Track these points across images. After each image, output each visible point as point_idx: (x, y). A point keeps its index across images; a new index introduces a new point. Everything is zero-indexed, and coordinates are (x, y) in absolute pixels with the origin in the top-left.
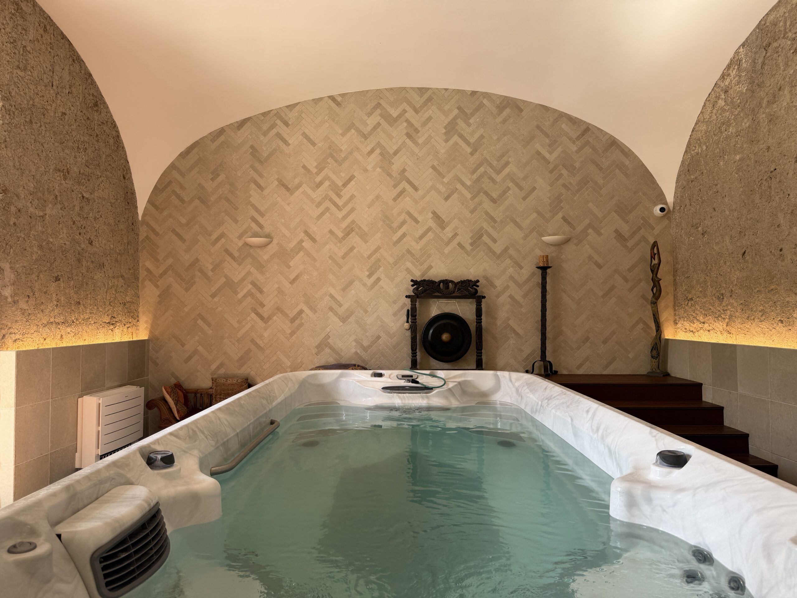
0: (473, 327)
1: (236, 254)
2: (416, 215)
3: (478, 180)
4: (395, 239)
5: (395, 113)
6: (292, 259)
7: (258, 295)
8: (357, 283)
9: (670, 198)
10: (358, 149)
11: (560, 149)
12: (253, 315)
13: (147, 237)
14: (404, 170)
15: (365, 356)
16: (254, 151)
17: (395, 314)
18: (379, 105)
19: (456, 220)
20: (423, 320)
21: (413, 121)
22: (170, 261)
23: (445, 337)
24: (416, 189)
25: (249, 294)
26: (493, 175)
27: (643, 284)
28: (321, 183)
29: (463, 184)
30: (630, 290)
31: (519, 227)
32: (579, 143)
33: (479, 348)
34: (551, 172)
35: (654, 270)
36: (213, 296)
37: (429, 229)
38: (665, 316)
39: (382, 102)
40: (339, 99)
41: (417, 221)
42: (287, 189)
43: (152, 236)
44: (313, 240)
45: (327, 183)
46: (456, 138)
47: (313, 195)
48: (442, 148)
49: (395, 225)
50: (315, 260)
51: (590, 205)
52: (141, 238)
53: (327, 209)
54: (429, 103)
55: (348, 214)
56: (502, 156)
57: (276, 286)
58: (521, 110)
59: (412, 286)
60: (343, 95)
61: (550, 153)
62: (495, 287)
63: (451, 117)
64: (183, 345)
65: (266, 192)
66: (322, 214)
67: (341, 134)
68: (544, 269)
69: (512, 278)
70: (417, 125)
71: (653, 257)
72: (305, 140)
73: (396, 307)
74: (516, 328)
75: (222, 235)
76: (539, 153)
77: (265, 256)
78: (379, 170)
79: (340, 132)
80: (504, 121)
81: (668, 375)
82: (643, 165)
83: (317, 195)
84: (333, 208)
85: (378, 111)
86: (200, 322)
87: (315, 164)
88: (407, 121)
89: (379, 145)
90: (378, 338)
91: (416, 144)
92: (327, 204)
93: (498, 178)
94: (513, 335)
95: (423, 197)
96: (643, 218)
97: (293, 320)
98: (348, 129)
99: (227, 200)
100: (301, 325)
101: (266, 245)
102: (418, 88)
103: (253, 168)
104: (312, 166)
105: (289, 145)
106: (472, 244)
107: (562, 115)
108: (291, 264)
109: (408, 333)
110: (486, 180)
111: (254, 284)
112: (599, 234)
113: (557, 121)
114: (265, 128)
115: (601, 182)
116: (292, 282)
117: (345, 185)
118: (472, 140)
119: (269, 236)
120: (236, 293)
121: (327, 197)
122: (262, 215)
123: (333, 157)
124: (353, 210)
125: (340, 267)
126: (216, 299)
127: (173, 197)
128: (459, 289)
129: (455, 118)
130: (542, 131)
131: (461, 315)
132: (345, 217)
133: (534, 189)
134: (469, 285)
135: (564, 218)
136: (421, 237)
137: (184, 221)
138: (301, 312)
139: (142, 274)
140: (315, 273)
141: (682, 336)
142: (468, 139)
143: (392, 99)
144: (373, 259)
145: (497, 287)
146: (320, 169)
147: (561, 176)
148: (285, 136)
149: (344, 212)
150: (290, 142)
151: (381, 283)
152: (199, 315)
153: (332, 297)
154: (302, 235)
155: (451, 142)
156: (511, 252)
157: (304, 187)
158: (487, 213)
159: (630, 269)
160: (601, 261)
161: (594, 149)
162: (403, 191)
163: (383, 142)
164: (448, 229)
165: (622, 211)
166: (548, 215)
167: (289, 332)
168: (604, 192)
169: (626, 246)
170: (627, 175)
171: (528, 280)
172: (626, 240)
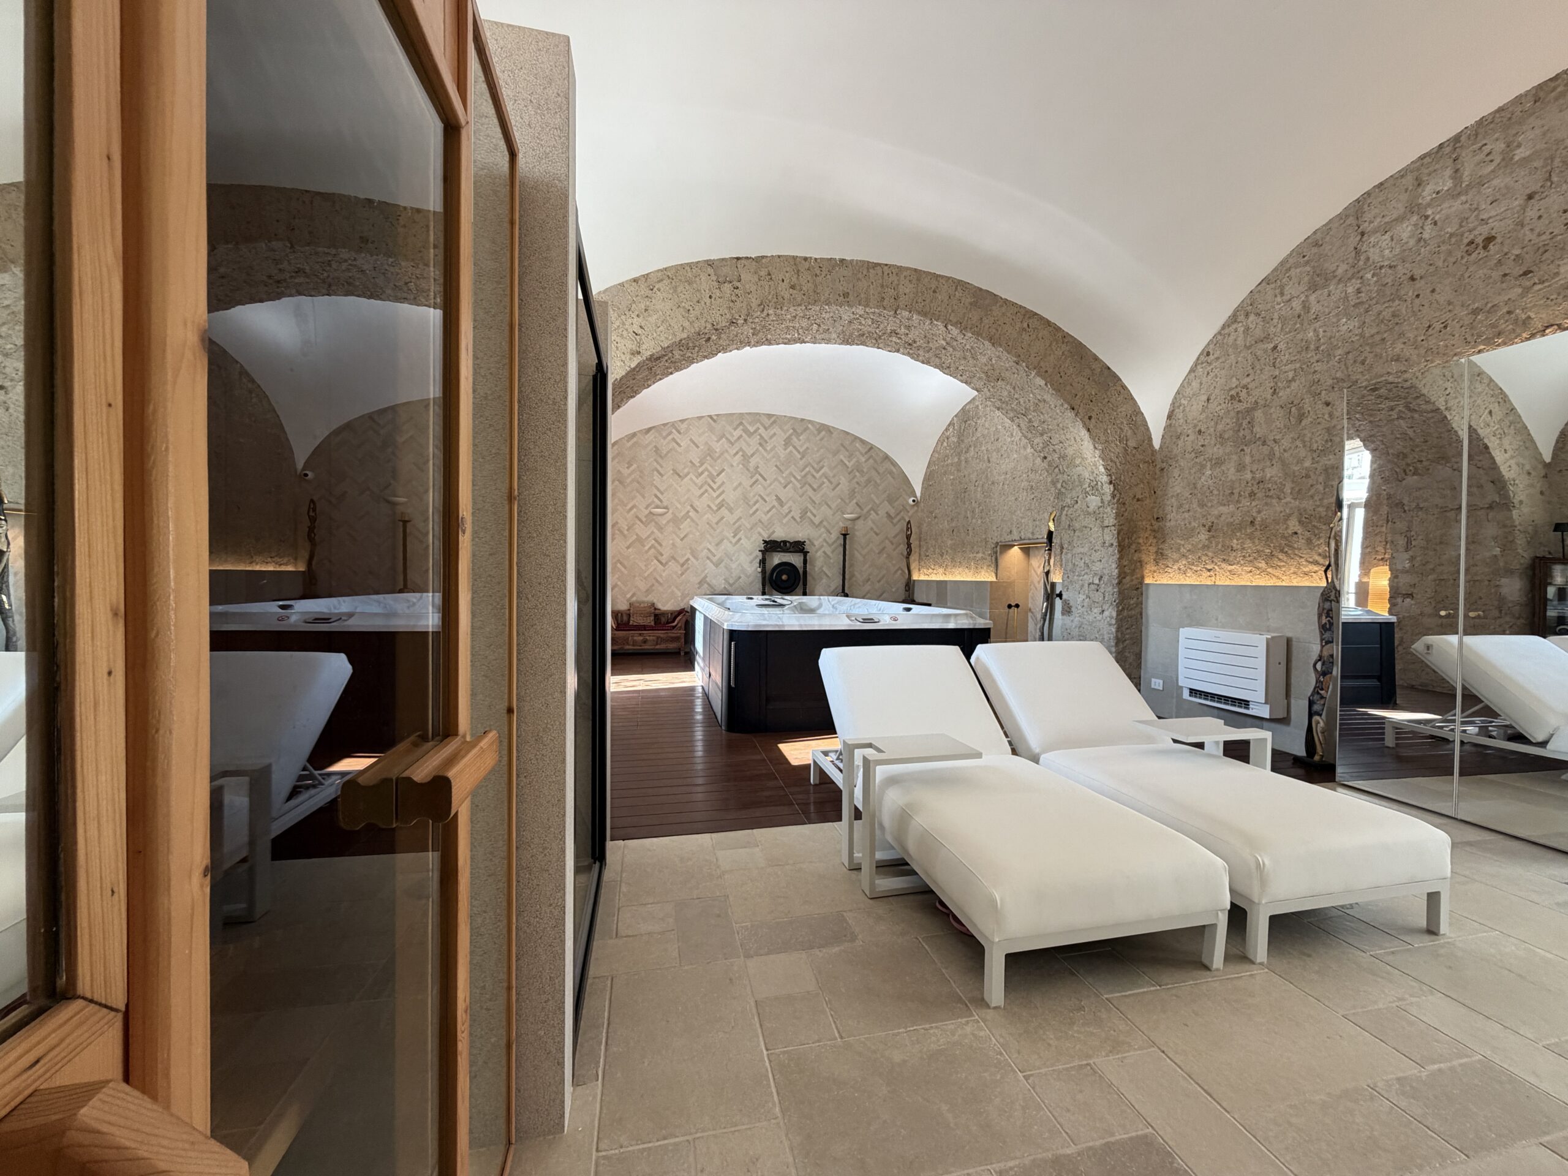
0: (801, 571)
1: (644, 520)
2: (765, 497)
3: (805, 476)
4: (751, 512)
5: (752, 429)
6: (682, 524)
7: (659, 548)
8: (725, 541)
9: (918, 494)
10: (727, 451)
11: (855, 460)
12: (655, 561)
14: (758, 467)
16: (657, 450)
17: (751, 562)
18: (741, 423)
19: (790, 501)
20: (770, 566)
21: (764, 435)
23: (784, 577)
24: (765, 480)
25: (652, 546)
26: (815, 474)
27: (902, 546)
28: (702, 473)
29: (795, 477)
30: (894, 550)
31: (830, 508)
32: (866, 456)
33: (805, 584)
34: (850, 473)
35: (908, 537)
36: (628, 548)
37: (774, 507)
38: (914, 565)
39: (744, 421)
40: (715, 418)
41: (765, 501)
42: (679, 475)
44: (697, 511)
45: (706, 473)
46: (791, 448)
47: (697, 481)
48: (782, 453)
49: (751, 503)
50: (697, 525)
51: (872, 495)
53: (706, 491)
54: (774, 424)
55: (720, 495)
56: (820, 461)
57: (671, 541)
58: (832, 433)
59: (763, 543)
60: (717, 415)
61: (849, 462)
62: (814, 546)
63: (788, 434)
65: (665, 478)
66: (703, 494)
67: (716, 441)
68: (845, 535)
69: (825, 540)
70: (766, 438)
71: (907, 530)
72: (691, 443)
73: (752, 557)
74: (827, 572)
75: (634, 506)
76: (842, 461)
77: (663, 521)
78: (741, 466)
79: (716, 439)
80: (821, 439)
81: (914, 601)
82: (903, 472)
83: (699, 481)
84: (710, 490)
85: (741, 427)
86: (619, 565)
87: (699, 460)
88: (760, 435)
89: (741, 449)
90: (740, 578)
91: (765, 450)
92: (706, 487)
93: (818, 475)
94: (826, 576)
95: (771, 484)
96: (903, 505)
97: (682, 565)
98: (721, 438)
99: (638, 482)
100: (688, 568)
101: (666, 513)
102: (767, 414)
103: (655, 460)
104: (696, 461)
105: (681, 446)
106: (801, 518)
107: (856, 438)
108: (682, 527)
109: (760, 575)
110: (809, 476)
111: (655, 539)
112: (877, 514)
113: (853, 442)
114: (664, 434)
115: (878, 481)
116: (682, 540)
117: (718, 475)
118: (801, 450)
119: (666, 508)
120: (643, 546)
121: (706, 482)
122: (662, 493)
123: (711, 456)
124: (723, 492)
125: (715, 530)
126: (630, 550)
128: (793, 547)
129: (791, 435)
130: (844, 447)
131: (794, 563)
132: (718, 497)
133: (839, 484)
134: (799, 544)
135: (857, 503)
136: (768, 512)
138: (688, 560)
140: (698, 534)
141: (922, 578)
142: (799, 449)
143: (750, 420)
144: (737, 525)
145: (816, 546)
146: (702, 464)
147: (855, 476)
148: (678, 440)
149: (718, 492)
150: (681, 444)
151: (742, 541)
152: (619, 560)
153: (708, 549)
154: (689, 507)
155: (788, 450)
157: (691, 475)
158: (810, 498)
159: (895, 537)
160: (878, 531)
161: (875, 461)
162: (757, 481)
163: (744, 448)
164: (785, 507)
165: (891, 500)
166: (847, 501)
167: (680, 572)
168: (880, 488)
169: (893, 523)
170: (894, 478)
171: (835, 542)
172: (893, 519)
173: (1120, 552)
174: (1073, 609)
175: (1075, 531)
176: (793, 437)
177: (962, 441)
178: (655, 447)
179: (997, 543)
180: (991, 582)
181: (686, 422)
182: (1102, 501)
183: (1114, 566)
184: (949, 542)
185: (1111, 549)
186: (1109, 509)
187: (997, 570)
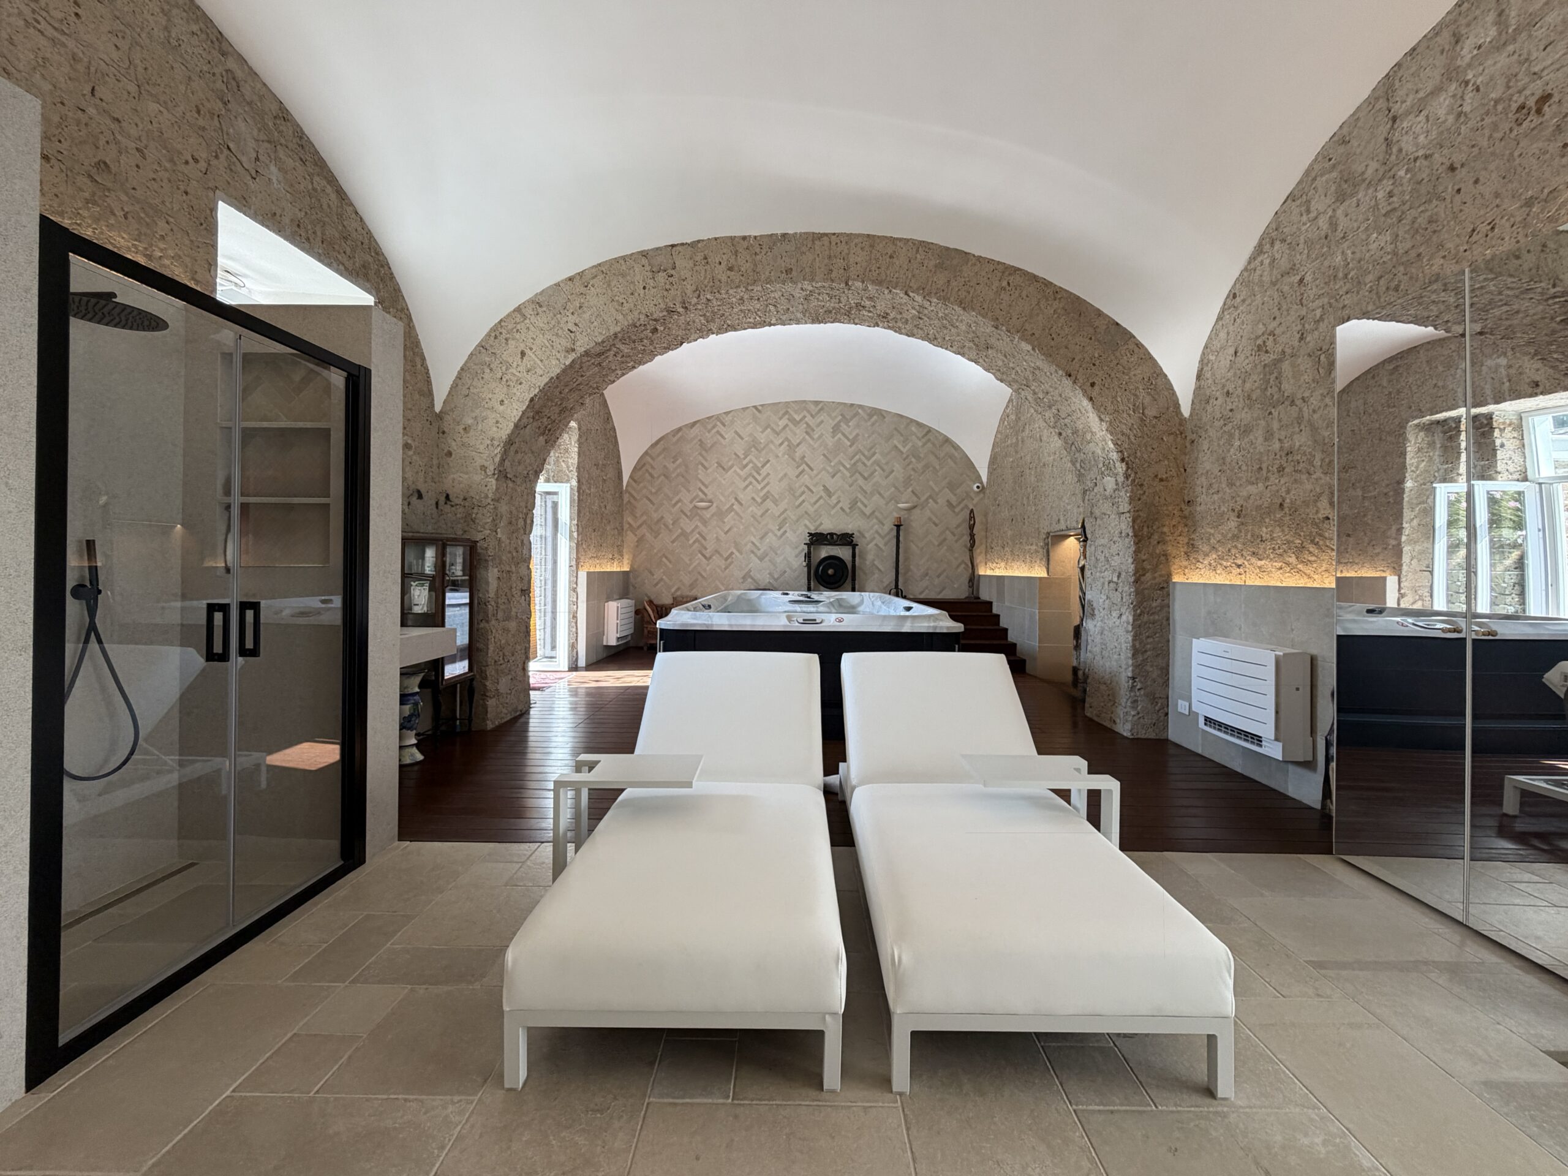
0: (849, 566)
1: (689, 514)
2: (812, 488)
3: (855, 464)
4: (797, 503)
5: (798, 418)
6: (726, 517)
7: (703, 541)
8: (770, 534)
9: (984, 479)
10: (772, 442)
11: (910, 444)
12: (700, 555)
13: (629, 502)
14: (804, 457)
15: (775, 584)
16: (701, 443)
17: (796, 556)
18: (787, 413)
19: (839, 491)
20: (815, 561)
21: (810, 423)
22: (645, 518)
23: (831, 572)
24: (812, 469)
25: (697, 541)
26: (866, 461)
27: (964, 538)
28: (746, 465)
29: (844, 466)
30: (956, 541)
31: (883, 497)
32: (924, 440)
33: (854, 580)
34: (904, 460)
35: (972, 527)
36: (673, 542)
37: (821, 497)
38: (979, 559)
39: (789, 410)
40: (760, 408)
41: (812, 492)
42: (724, 469)
43: (632, 501)
44: (741, 504)
45: (751, 465)
46: (840, 435)
47: (741, 473)
49: (797, 494)
50: (742, 518)
51: (931, 483)
52: (625, 502)
53: (751, 483)
54: (822, 412)
55: (765, 487)
56: (871, 448)
57: (715, 535)
58: (884, 417)
59: (809, 536)
60: (762, 405)
61: (904, 447)
62: (865, 538)
63: (836, 421)
64: (653, 575)
65: (709, 471)
66: (747, 486)
67: (761, 432)
68: (898, 526)
69: (877, 532)
70: (813, 426)
71: (970, 520)
72: (736, 436)
73: (797, 551)
74: (880, 567)
75: (679, 501)
76: (896, 447)
77: (707, 515)
78: (786, 456)
79: (760, 430)
80: (873, 424)
81: (979, 598)
82: (967, 456)
83: (744, 473)
84: (755, 482)
85: (787, 416)
86: (664, 559)
87: (743, 452)
88: (807, 423)
89: (787, 439)
90: (785, 572)
91: (812, 439)
92: (751, 479)
93: (869, 463)
95: (817, 475)
96: (966, 492)
97: (726, 559)
98: (766, 428)
99: (683, 477)
100: (732, 562)
101: (709, 507)
102: (814, 401)
103: (700, 454)
104: (741, 454)
105: (726, 439)
106: (850, 508)
107: (912, 421)
108: (726, 520)
109: (806, 569)
110: (860, 464)
111: (699, 533)
112: (937, 503)
113: (909, 425)
114: (709, 427)
115: (938, 467)
116: (726, 533)
117: (763, 466)
118: (851, 437)
119: (710, 501)
120: (688, 540)
121: (751, 475)
122: (706, 487)
123: (754, 446)
124: (768, 484)
125: (759, 523)
126: (675, 544)
127: (647, 475)
128: (840, 539)
129: (840, 422)
130: (898, 431)
131: (841, 557)
132: (762, 489)
133: (893, 471)
134: (848, 537)
135: (913, 492)
136: (815, 503)
137: (653, 490)
138: (732, 553)
139: (626, 526)
140: (742, 527)
141: (989, 573)
142: (848, 436)
143: (796, 408)
144: (782, 517)
146: (746, 456)
147: (911, 462)
148: (723, 433)
149: (762, 485)
150: (726, 437)
151: (787, 534)
152: (664, 555)
153: (753, 543)
154: (733, 500)
155: (836, 438)
157: (735, 468)
158: (861, 487)
159: (957, 528)
160: (937, 521)
161: (934, 444)
162: (803, 471)
163: (789, 438)
164: (833, 498)
165: (952, 487)
166: (902, 489)
167: (723, 567)
168: (940, 474)
169: (954, 512)
170: (955, 463)
171: (888, 534)
172: (954, 507)
173: (1136, 544)
174: (1096, 612)
175: (1096, 519)
176: (842, 424)
177: (1019, 418)
178: (700, 440)
179: (1048, 533)
180: (1040, 579)
181: (730, 415)
182: (1117, 484)
183: (1130, 560)
184: (1010, 533)
185: (1127, 540)
186: (1122, 493)
187: (1048, 564)
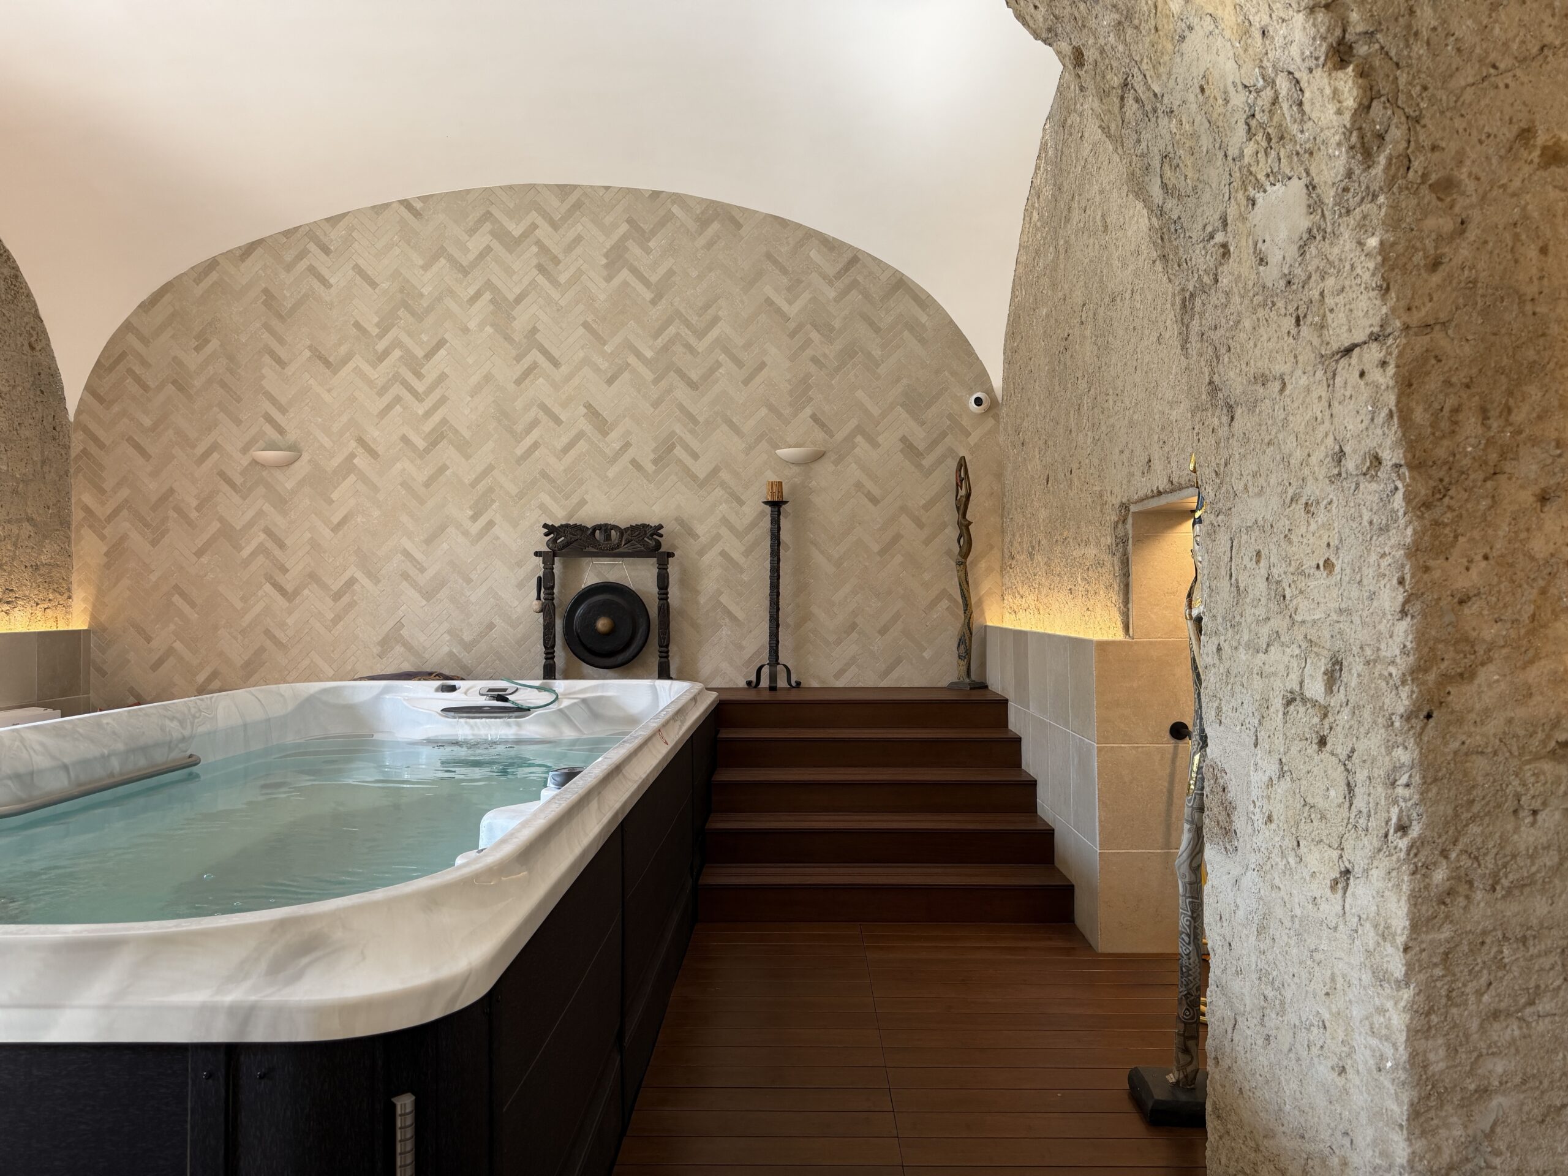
0: (653, 608)
1: (238, 480)
2: (557, 410)
3: (665, 348)
4: (519, 452)
5: (516, 229)
6: (336, 488)
7: (277, 552)
8: (451, 530)
9: (997, 381)
10: (451, 292)
11: (806, 296)
12: (268, 587)
13: (85, 451)
14: (534, 330)
15: (467, 658)
16: (269, 298)
17: (520, 585)
18: (487, 216)
19: (627, 419)
20: (564, 596)
21: (547, 242)
22: (125, 493)
23: (602, 624)
24: (556, 363)
25: (261, 549)
26: (692, 340)
27: (946, 530)
28: (386, 353)
29: (638, 355)
30: (927, 542)
31: (737, 431)
32: (840, 284)
33: (662, 643)
34: (792, 335)
35: (963, 505)
36: (199, 553)
37: (580, 435)
38: (985, 585)
39: (494, 211)
40: (418, 205)
41: (557, 421)
43: (93, 449)
44: (373, 454)
45: (397, 353)
46: (625, 274)
47: (372, 374)
48: (601, 291)
49: (519, 428)
50: (375, 488)
51: (860, 394)
52: (74, 453)
53: (398, 399)
54: (578, 213)
55: (435, 408)
56: (707, 307)
57: (308, 535)
58: (739, 226)
59: (546, 535)
60: (425, 199)
61: (790, 303)
62: (696, 536)
63: (616, 236)
64: (149, 640)
65: (290, 370)
66: (389, 408)
67: (422, 267)
68: (776, 505)
69: (723, 521)
70: (556, 250)
71: (958, 486)
72: (358, 278)
73: (521, 573)
75: (214, 447)
76: (769, 302)
77: (287, 482)
78: (489, 329)
79: (421, 262)
80: (710, 245)
81: (984, 686)
82: (951, 322)
83: (379, 374)
84: (408, 397)
85: (488, 226)
86: (176, 599)
87: (376, 320)
88: (538, 243)
89: (489, 285)
90: (491, 626)
91: (554, 282)
92: (397, 389)
93: (701, 346)
94: (727, 620)
96: (950, 417)
97: (337, 596)
98: (435, 258)
99: (223, 385)
100: (351, 605)
101: (290, 463)
102: (557, 185)
103: (267, 326)
104: (371, 323)
105: (331, 286)
106: (655, 462)
108: (335, 496)
109: (541, 619)
110: (679, 349)
111: (268, 532)
112: (875, 444)
113: (802, 246)
114: (288, 257)
115: (877, 353)
116: (336, 529)
117: (429, 356)
118: (654, 278)
119: (295, 449)
120: (238, 548)
121: (396, 378)
122: (283, 410)
123: (407, 307)
124: (443, 400)
125: (422, 502)
126: (204, 560)
127: (129, 380)
128: (628, 541)
129: (624, 238)
130: (775, 262)
131: (632, 587)
132: (428, 414)
133: (762, 365)
134: (645, 534)
135: (814, 417)
136: (566, 449)
137: (147, 422)
138: (352, 581)
139: (77, 515)
140: (376, 513)
141: (1010, 622)
142: (647, 276)
143: (511, 205)
144: (481, 487)
145: (699, 537)
146: (385, 330)
147: (808, 343)
148: (325, 272)
149: (429, 403)
150: (332, 281)
151: (496, 530)
152: (177, 588)
153: (407, 554)
154: (353, 444)
155: (616, 281)
156: (724, 475)
157: (358, 361)
158: (681, 407)
159: (927, 507)
160: (876, 492)
161: (866, 295)
162: (533, 367)
163: (494, 280)
164: (613, 435)
165: (914, 404)
166: (787, 411)
167: (330, 616)
168: (882, 370)
169: (919, 466)
170: (922, 341)
171: (753, 525)
172: (920, 455)
176: (630, 244)
178: (266, 291)
179: (1125, 507)
180: (1103, 646)
181: (342, 224)
182: (1315, 206)
186: (1345, 243)
187: (1126, 601)
